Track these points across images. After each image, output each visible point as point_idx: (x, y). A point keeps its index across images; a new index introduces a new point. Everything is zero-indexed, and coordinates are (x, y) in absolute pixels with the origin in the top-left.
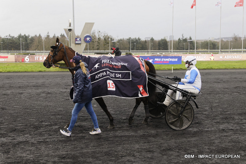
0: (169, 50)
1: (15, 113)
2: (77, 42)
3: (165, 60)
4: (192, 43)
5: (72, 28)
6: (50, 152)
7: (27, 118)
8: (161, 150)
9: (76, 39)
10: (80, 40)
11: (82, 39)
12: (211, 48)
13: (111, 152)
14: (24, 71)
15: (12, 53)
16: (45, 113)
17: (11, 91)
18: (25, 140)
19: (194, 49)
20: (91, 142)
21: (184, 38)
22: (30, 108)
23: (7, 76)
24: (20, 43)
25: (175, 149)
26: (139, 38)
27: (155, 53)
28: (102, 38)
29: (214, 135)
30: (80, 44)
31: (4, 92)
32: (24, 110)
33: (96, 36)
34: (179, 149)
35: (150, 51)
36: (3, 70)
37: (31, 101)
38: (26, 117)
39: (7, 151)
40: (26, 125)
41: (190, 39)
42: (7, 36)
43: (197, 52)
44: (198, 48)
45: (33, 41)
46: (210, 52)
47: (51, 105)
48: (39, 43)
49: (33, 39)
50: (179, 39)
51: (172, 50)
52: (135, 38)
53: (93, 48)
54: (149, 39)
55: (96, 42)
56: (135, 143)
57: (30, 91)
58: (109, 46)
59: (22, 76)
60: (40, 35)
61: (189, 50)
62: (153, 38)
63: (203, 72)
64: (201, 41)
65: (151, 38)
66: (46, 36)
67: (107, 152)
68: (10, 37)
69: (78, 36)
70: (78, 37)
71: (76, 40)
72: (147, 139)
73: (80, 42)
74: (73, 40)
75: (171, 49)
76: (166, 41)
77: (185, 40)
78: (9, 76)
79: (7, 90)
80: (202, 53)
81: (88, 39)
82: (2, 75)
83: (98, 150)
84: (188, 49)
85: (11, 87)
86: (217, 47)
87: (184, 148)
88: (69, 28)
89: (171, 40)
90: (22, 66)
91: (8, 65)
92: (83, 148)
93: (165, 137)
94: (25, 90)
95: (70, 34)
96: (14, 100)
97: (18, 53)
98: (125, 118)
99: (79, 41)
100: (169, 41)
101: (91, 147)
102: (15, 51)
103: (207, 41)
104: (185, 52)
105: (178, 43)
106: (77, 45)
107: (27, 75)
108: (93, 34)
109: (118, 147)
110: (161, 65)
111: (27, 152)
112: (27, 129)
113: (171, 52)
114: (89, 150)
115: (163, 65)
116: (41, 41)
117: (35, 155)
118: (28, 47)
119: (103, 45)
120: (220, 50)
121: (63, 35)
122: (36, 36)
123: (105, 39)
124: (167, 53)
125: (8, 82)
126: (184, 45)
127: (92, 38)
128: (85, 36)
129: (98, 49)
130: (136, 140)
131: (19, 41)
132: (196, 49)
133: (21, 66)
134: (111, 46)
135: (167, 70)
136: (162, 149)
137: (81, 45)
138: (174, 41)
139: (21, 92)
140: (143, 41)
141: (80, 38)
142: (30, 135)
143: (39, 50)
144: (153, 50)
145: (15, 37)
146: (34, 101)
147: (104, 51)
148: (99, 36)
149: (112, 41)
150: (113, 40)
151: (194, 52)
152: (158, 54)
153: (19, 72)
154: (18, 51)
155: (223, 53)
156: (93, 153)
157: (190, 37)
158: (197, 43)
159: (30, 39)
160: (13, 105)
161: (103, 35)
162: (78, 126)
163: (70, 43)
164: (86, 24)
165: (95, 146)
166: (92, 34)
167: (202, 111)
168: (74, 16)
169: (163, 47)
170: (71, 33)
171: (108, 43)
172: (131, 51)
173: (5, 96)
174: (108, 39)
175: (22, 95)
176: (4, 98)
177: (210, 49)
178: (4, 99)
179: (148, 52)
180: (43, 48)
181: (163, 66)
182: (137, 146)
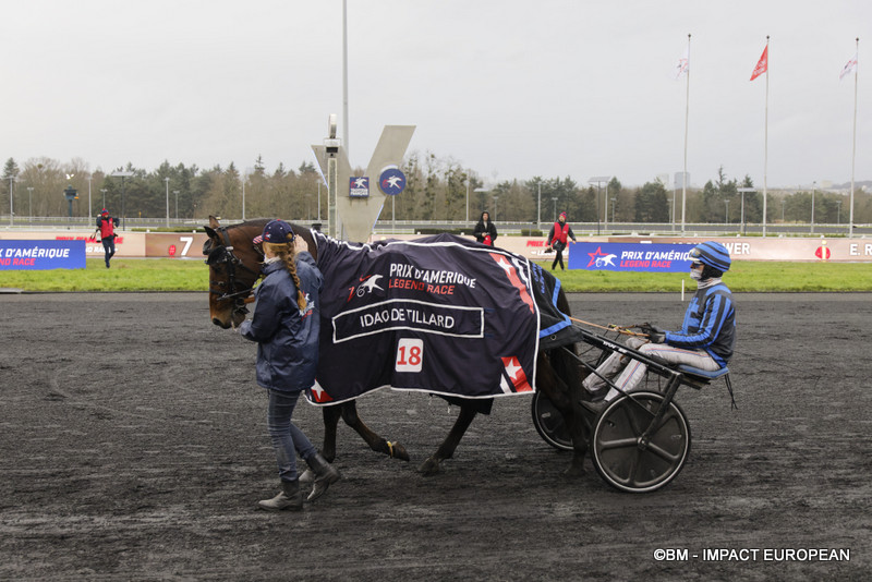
0: (673, 224)
1: (140, 431)
2: (354, 192)
3: (657, 256)
4: (753, 199)
5: (338, 146)
6: (254, 567)
7: (180, 448)
8: (636, 573)
9: (353, 180)
10: (366, 184)
11: (374, 182)
12: (820, 217)
13: (461, 574)
14: (175, 287)
15: (136, 225)
16: (240, 433)
17: (129, 357)
18: (169, 523)
19: (760, 221)
20: (394, 536)
21: (726, 182)
22: (191, 415)
23: (117, 303)
24: (164, 194)
25: (686, 568)
26: (568, 180)
27: (623, 231)
28: (442, 178)
29: (824, 523)
30: (365, 198)
31: (105, 359)
32: (169, 420)
33: (420, 171)
34: (699, 572)
35: (606, 223)
36: (105, 284)
37: (195, 390)
38: (176, 447)
39: (108, 561)
40: (176, 474)
41: (745, 186)
42: (121, 170)
43: (769, 229)
44: (776, 218)
45: (209, 188)
46: (817, 230)
47: (261, 406)
48: (227, 191)
49: (207, 180)
50: (709, 185)
51: (683, 224)
52: (555, 178)
53: (410, 214)
54: (604, 185)
55: (420, 191)
56: (545, 544)
57: (193, 356)
58: (464, 205)
59: (167, 303)
60: (232, 167)
61: (742, 224)
62: (619, 180)
63: (790, 302)
64: (786, 192)
65: (610, 180)
66: (253, 171)
67: (449, 573)
68: (131, 174)
69: (361, 171)
70: (359, 174)
71: (352, 184)
72: (587, 530)
73: (364, 192)
74: (341, 184)
75: (679, 218)
76: (664, 191)
77: (729, 189)
78: (125, 303)
79: (117, 350)
80: (788, 236)
81: (393, 181)
82: (101, 302)
83: (416, 565)
84: (739, 221)
85: (129, 342)
86: (841, 216)
87: (718, 567)
88: (330, 143)
89: (679, 187)
90: (170, 271)
91: (123, 267)
92: (366, 557)
93: (652, 527)
94: (175, 354)
95: (333, 163)
96: (137, 387)
97: (156, 228)
98: (514, 456)
99: (361, 187)
100: (671, 192)
101: (392, 556)
102: (148, 220)
103: (806, 194)
104: (729, 229)
105: (703, 197)
106: (355, 203)
107: (185, 303)
108: (411, 164)
109: (489, 558)
110: (642, 274)
111: (177, 565)
112: (178, 487)
113: (678, 228)
114: (387, 566)
115: (649, 274)
116: (234, 188)
117: (202, 576)
118: (190, 207)
119: (445, 203)
120: (851, 225)
121: (311, 167)
122: (218, 169)
123: (450, 183)
124: (664, 232)
125: (119, 323)
126: (723, 206)
127: (407, 178)
128: (383, 170)
129: (426, 217)
130: (551, 536)
131: (160, 184)
132: (769, 221)
133: (166, 270)
134: (472, 205)
135: (663, 290)
136: (642, 567)
137: (370, 201)
138: (689, 191)
139: (163, 358)
140: (584, 191)
141: (367, 179)
142: (189, 507)
143: (226, 218)
144: (617, 220)
145: (148, 172)
146: (205, 391)
147: (446, 222)
148: (430, 172)
149: (477, 190)
150: (480, 186)
151: (761, 229)
152: (635, 234)
153: (159, 291)
154: (156, 220)
155: (864, 236)
156: (399, 577)
157: (748, 179)
158: (770, 199)
159: (197, 178)
160: (133, 402)
161: (444, 167)
162: (351, 480)
163: (333, 195)
164: (388, 129)
165: (409, 552)
166: (407, 166)
167: (785, 437)
168: (346, 104)
169: (651, 210)
170: (335, 160)
171: (462, 196)
172: (539, 223)
173: (109, 372)
174: (462, 181)
175: (166, 370)
176: (104, 379)
177: (817, 221)
178: (104, 383)
179: (599, 228)
180: (241, 212)
181: (652, 278)
182: (552, 556)
